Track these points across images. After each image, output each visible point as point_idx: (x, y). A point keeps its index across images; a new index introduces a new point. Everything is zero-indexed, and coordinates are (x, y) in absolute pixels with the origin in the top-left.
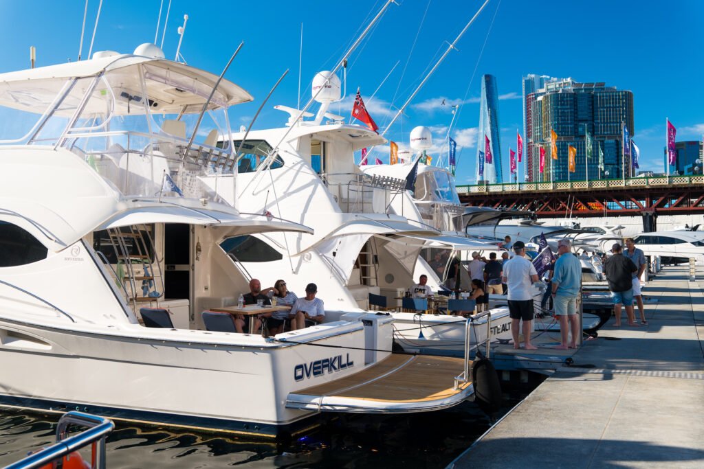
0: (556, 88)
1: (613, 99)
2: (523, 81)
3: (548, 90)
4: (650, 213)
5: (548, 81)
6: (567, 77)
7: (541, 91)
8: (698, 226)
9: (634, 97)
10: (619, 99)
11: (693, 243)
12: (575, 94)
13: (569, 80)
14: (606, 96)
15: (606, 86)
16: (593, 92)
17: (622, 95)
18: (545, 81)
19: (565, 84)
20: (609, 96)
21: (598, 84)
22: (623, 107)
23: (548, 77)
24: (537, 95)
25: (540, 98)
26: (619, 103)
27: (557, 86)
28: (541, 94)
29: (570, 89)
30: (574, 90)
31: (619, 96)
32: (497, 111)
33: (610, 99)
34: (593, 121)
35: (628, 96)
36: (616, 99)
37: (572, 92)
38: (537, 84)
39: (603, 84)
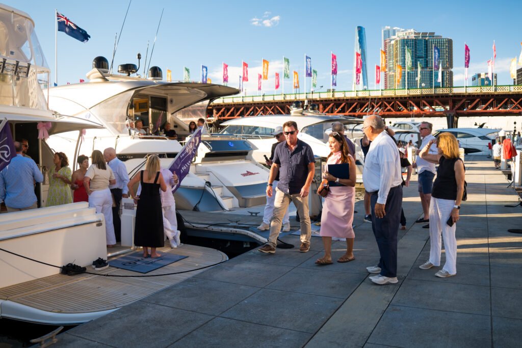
0: (403, 36)
1: (440, 44)
2: (383, 31)
3: (398, 36)
4: (452, 114)
5: (399, 31)
6: (410, 29)
7: (393, 37)
8: (483, 124)
9: (453, 43)
10: (444, 44)
11: (480, 137)
12: (415, 39)
13: (412, 31)
14: (436, 41)
15: (435, 35)
16: (427, 38)
17: (446, 41)
18: (396, 31)
19: (409, 33)
20: (438, 42)
21: (430, 33)
22: (446, 48)
23: (399, 28)
24: (391, 40)
25: (393, 42)
26: (444, 46)
27: (405, 34)
28: (394, 39)
29: (412, 36)
30: (415, 37)
31: (444, 41)
32: (365, 50)
33: (438, 43)
34: (427, 58)
35: (450, 42)
36: (442, 44)
37: (414, 38)
38: (391, 33)
39: (434, 33)
